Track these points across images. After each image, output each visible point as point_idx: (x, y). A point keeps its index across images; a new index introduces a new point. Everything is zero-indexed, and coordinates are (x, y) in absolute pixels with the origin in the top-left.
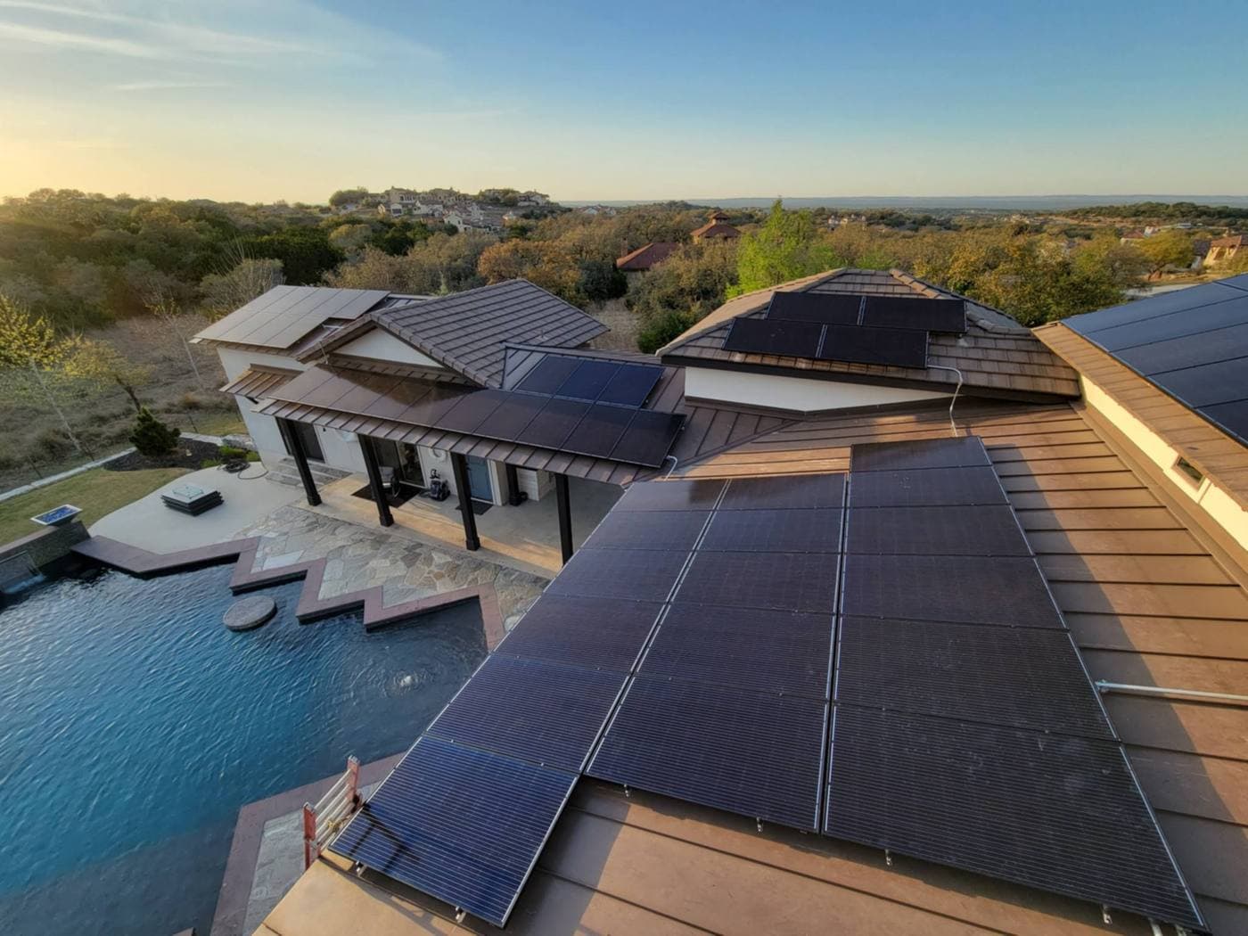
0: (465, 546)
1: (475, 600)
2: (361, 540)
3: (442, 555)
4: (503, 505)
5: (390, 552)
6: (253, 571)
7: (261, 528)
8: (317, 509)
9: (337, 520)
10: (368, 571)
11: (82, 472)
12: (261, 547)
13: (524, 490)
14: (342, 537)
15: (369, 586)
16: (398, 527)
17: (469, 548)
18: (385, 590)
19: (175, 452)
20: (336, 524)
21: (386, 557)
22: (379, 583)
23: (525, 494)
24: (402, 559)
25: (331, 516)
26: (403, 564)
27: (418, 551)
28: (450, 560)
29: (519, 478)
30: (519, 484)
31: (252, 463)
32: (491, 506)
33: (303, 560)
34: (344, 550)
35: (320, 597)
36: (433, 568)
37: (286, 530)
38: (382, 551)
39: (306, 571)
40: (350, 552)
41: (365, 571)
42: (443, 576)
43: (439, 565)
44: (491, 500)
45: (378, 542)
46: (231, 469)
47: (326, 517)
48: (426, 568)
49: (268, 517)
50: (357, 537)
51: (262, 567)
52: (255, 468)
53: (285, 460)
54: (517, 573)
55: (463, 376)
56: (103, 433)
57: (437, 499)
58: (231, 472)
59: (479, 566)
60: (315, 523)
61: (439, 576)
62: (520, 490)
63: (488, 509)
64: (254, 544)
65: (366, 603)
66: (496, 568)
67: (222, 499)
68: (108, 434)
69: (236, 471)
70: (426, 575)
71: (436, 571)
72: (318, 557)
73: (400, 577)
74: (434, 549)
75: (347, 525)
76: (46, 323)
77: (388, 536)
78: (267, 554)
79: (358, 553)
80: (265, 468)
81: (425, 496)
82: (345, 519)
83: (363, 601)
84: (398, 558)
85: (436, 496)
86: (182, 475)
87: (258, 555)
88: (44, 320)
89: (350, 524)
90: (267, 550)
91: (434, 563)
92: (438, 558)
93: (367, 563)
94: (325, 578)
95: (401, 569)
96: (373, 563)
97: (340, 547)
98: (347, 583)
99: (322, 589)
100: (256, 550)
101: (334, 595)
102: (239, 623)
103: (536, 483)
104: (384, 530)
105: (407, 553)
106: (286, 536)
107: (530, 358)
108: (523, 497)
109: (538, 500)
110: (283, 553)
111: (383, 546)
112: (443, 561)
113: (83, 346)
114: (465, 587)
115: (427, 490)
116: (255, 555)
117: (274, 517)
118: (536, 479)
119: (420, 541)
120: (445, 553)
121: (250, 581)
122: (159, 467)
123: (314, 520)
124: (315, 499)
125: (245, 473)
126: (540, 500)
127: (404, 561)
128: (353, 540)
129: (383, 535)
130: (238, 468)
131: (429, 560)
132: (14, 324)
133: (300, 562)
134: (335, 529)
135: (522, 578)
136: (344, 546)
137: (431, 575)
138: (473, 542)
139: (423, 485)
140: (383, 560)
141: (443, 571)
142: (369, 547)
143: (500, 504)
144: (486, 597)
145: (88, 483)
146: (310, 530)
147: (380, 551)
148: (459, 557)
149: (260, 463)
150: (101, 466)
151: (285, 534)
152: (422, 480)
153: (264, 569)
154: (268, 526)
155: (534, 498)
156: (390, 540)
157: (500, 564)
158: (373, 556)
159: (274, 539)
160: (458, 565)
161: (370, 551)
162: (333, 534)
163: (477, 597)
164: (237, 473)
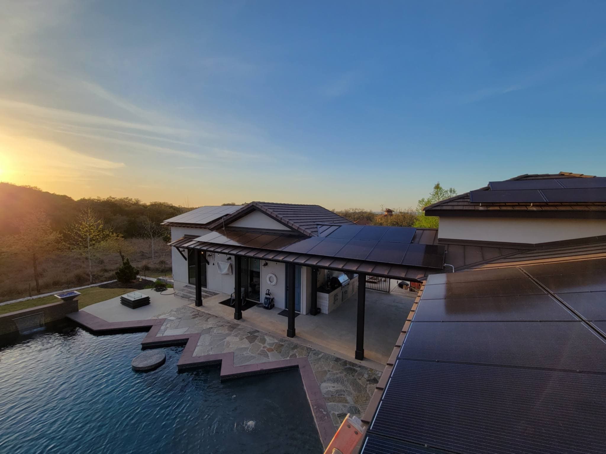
0: (285, 334)
1: (296, 368)
2: (222, 326)
3: (271, 338)
4: (307, 314)
5: (239, 333)
6: (158, 335)
7: (167, 314)
8: (199, 308)
9: (210, 314)
10: (225, 343)
11: (88, 288)
12: (165, 324)
13: (319, 307)
14: (211, 323)
15: (225, 352)
16: (244, 321)
17: (288, 336)
18: (235, 355)
19: (134, 282)
20: (208, 316)
21: (236, 336)
22: (232, 351)
23: (320, 309)
24: (246, 338)
25: (206, 312)
26: (247, 340)
27: (256, 334)
28: (276, 341)
29: (318, 300)
30: (318, 303)
31: (169, 289)
32: (299, 314)
33: (188, 333)
34: (212, 330)
35: (194, 355)
36: (266, 345)
37: (180, 317)
38: (234, 333)
39: (187, 339)
40: (215, 331)
41: (224, 342)
42: (273, 350)
43: (270, 344)
44: (300, 311)
45: (232, 327)
46: (158, 290)
47: (204, 312)
48: (262, 345)
49: (172, 310)
50: (220, 324)
51: (163, 334)
52: (170, 290)
53: (186, 286)
54: (323, 354)
55: (297, 231)
56: (105, 275)
57: (267, 308)
58: (157, 291)
59: (296, 347)
60: (197, 314)
61: (270, 350)
62: (318, 306)
63: (297, 316)
64: (161, 322)
65: (223, 362)
66: (307, 349)
67: (150, 302)
68: (106, 276)
69: (160, 291)
70: (262, 349)
71: (268, 347)
72: (197, 332)
73: (245, 348)
74: (266, 334)
75: (215, 317)
76: (101, 222)
77: (238, 325)
78: (167, 328)
79: (220, 332)
80: (174, 291)
81: (260, 307)
82: (214, 314)
83: (221, 360)
84: (244, 337)
85: (267, 306)
86: (133, 291)
87: (163, 328)
88: (101, 221)
89: (217, 317)
90: (168, 325)
91: (266, 343)
92: (268, 340)
93: (225, 338)
94: (198, 344)
95: (246, 344)
96: (228, 339)
97: (210, 328)
98: (212, 348)
99: (196, 350)
100: (162, 325)
101: (203, 355)
102: (141, 365)
103: (328, 302)
104: (236, 321)
105: (249, 335)
106: (180, 320)
107: (330, 228)
108: (318, 310)
109: (327, 313)
110: (177, 328)
111: (235, 330)
112: (272, 342)
113: (112, 235)
114: (288, 358)
115: (261, 304)
116: (161, 328)
117: (175, 310)
118: (328, 300)
119: (258, 330)
120: (273, 337)
121: (153, 341)
122: (124, 288)
123: (197, 313)
124: (199, 303)
125: (164, 292)
126: (329, 314)
127: (247, 339)
128: (217, 325)
129: (235, 324)
130: (161, 290)
131: (263, 341)
132: (89, 221)
133: (185, 334)
134: (208, 318)
135: (327, 357)
136: (212, 328)
137: (265, 349)
138: (291, 332)
139: (259, 301)
140: (235, 338)
141: (273, 348)
142: (226, 330)
143: (305, 313)
144: (304, 367)
145: (88, 292)
146: (194, 318)
147: (233, 332)
148: (282, 340)
149: (173, 289)
150: (98, 286)
151: (180, 318)
152: (259, 298)
153: (164, 335)
154: (171, 314)
155: (325, 312)
156: (239, 327)
157: (310, 347)
158: (229, 335)
159: (173, 320)
160: (282, 345)
161: (227, 332)
162: (207, 321)
163: (297, 367)
164: (160, 292)
